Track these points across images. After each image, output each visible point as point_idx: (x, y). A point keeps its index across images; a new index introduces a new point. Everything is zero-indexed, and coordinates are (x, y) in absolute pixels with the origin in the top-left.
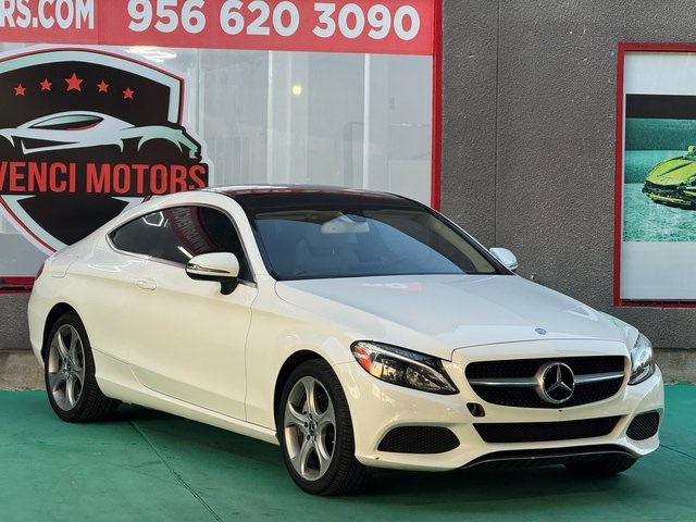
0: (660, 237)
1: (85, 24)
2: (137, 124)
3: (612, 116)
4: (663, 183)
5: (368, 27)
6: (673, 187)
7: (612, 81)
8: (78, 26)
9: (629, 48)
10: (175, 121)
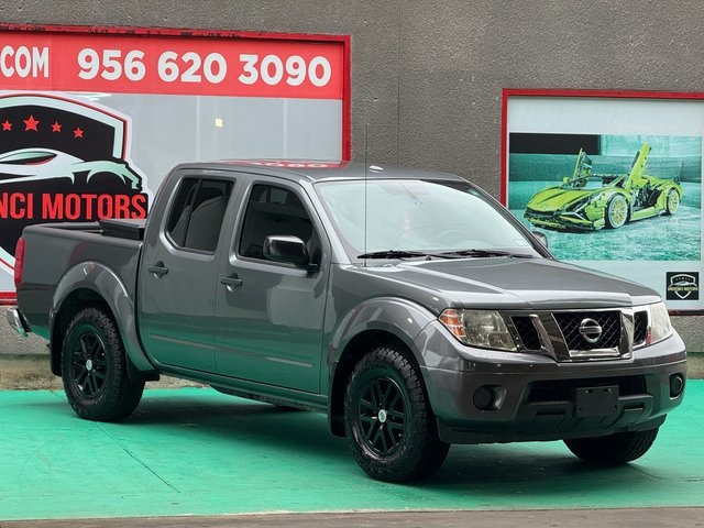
1: (41, 73)
2: (87, 157)
3: (498, 152)
4: (542, 210)
5: (286, 75)
6: (550, 213)
7: (497, 121)
8: (35, 75)
9: (512, 93)
10: (119, 157)
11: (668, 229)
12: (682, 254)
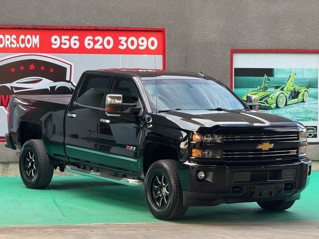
1: (36, 46)
2: (55, 81)
3: (229, 76)
5: (138, 45)
7: (229, 63)
8: (33, 46)
9: (235, 51)
10: (69, 80)
11: (303, 108)
12: (310, 118)
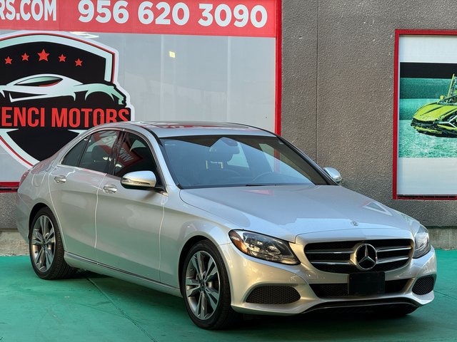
0: (422, 155)
1: (50, 17)
3: (392, 77)
4: (424, 120)
5: (234, 19)
6: (431, 122)
7: (391, 54)
8: (46, 19)
9: (401, 33)
10: (109, 80)
